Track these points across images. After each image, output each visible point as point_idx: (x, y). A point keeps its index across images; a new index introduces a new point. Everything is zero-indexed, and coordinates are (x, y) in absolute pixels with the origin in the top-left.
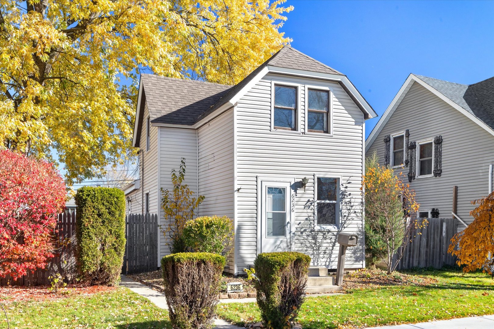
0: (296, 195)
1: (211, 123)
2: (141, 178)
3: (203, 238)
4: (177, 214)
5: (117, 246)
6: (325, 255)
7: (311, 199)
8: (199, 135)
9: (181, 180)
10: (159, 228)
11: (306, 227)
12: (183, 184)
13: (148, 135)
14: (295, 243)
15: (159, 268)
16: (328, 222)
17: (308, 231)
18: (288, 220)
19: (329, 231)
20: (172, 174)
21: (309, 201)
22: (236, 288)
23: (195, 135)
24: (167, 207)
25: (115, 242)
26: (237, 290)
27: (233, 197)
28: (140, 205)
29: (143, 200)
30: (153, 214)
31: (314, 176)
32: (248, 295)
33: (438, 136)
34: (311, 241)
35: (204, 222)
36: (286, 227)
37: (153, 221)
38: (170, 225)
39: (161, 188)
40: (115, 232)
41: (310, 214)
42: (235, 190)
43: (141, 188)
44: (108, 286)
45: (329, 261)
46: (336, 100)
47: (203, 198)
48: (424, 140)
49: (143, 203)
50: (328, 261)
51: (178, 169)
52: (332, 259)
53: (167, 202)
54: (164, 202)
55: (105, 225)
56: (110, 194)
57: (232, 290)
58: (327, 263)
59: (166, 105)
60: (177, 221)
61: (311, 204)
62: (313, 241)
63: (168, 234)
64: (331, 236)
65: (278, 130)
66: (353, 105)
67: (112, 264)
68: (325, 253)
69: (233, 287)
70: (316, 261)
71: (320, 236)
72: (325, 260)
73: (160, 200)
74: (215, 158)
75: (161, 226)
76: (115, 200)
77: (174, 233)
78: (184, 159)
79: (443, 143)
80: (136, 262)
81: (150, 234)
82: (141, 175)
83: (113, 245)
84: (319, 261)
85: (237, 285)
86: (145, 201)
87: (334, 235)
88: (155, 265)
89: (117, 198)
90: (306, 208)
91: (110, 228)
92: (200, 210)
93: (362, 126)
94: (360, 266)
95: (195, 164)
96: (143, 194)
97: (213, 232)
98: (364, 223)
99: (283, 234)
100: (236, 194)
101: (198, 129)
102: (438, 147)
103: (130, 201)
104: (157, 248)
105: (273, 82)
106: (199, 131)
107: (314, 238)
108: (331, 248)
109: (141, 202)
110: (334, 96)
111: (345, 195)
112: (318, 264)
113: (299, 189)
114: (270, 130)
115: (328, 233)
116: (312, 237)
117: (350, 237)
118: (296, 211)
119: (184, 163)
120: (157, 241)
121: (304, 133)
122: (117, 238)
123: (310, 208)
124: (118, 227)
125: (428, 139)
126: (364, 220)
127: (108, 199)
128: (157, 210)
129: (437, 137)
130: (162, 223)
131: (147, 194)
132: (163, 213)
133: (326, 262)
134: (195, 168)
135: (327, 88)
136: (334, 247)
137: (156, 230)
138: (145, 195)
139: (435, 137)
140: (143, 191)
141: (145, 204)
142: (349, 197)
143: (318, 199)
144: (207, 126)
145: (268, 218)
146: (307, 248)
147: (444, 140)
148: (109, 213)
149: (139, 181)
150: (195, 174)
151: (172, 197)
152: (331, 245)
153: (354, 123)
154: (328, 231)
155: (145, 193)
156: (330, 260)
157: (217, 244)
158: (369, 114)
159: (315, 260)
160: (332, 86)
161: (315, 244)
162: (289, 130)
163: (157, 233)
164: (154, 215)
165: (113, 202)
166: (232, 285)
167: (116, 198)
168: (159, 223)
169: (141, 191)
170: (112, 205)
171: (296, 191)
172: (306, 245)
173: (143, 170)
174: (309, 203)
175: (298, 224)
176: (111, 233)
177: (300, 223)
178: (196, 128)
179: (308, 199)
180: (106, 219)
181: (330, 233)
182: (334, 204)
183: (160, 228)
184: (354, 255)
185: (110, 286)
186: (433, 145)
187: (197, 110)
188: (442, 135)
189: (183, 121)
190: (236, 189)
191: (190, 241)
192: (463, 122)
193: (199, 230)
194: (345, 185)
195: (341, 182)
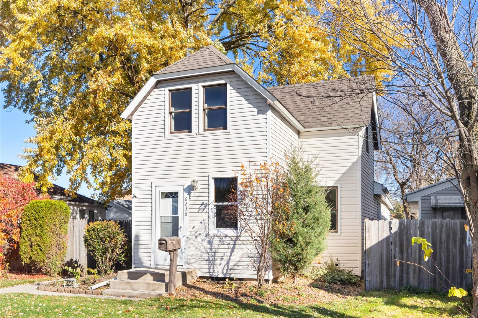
6: (222, 262)
7: (205, 202)
11: (201, 231)
14: (189, 248)
16: (227, 225)
17: (202, 235)
18: (181, 224)
19: (226, 236)
21: (203, 204)
31: (208, 177)
34: (206, 246)
36: (179, 230)
41: (204, 218)
45: (226, 268)
46: (235, 91)
52: (230, 267)
58: (225, 271)
61: (205, 207)
62: (209, 246)
64: (228, 242)
65: (172, 135)
68: (222, 259)
70: (212, 268)
71: (216, 241)
72: (222, 267)
84: (215, 268)
85: (71, 281)
87: (233, 240)
90: (200, 211)
93: (267, 114)
100: (134, 201)
105: (167, 89)
107: (210, 243)
108: (229, 254)
110: (231, 88)
111: (245, 195)
112: (214, 271)
113: (191, 192)
114: (164, 136)
115: (225, 238)
116: (208, 242)
118: (189, 214)
121: (199, 133)
123: (205, 211)
133: (223, 269)
135: (223, 82)
136: (233, 254)
143: (216, 202)
146: (202, 253)
152: (229, 251)
153: (256, 113)
154: (224, 235)
156: (228, 267)
158: (268, 100)
159: (211, 266)
160: (230, 78)
161: (211, 249)
162: (186, 132)
166: (67, 281)
171: (189, 194)
172: (201, 250)
174: (204, 205)
175: (193, 228)
177: (194, 227)
179: (203, 202)
181: (227, 238)
194: (244, 185)
195: (240, 181)
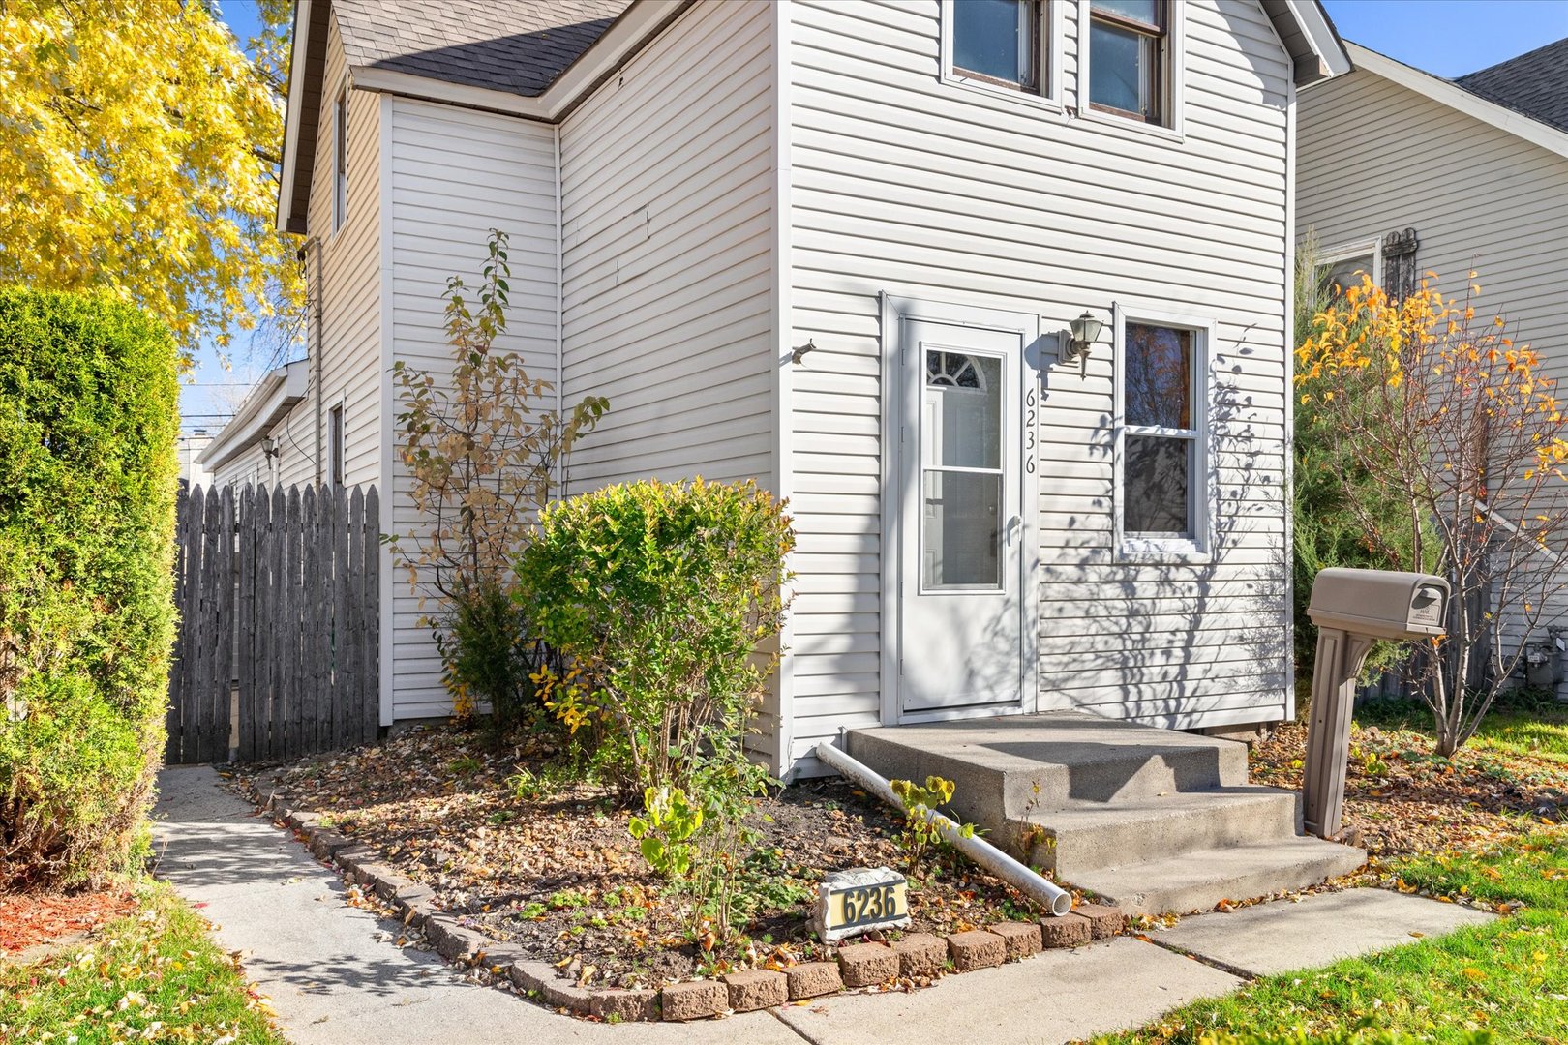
0: (1045, 397)
1: (629, 72)
2: (314, 351)
3: (641, 596)
4: (473, 484)
5: (109, 653)
8: (565, 146)
9: (487, 329)
10: (385, 549)
12: (499, 347)
13: (341, 171)
15: (386, 728)
18: (1010, 510)
20: (450, 296)
21: (1102, 425)
22: (871, 905)
23: (547, 148)
24: (424, 453)
25: (100, 628)
26: (875, 918)
27: (772, 392)
28: (309, 463)
29: (319, 438)
30: (357, 488)
31: (1112, 310)
32: (952, 951)
33: (1401, 231)
35: (648, 512)
36: (1004, 540)
37: (357, 520)
38: (437, 537)
39: (398, 366)
40: (96, 566)
42: (783, 353)
43: (313, 394)
44: (70, 891)
47: (599, 406)
48: (1338, 249)
49: (320, 450)
50: (1175, 693)
51: (476, 282)
52: (1188, 687)
53: (426, 429)
54: (410, 428)
55: (21, 523)
56: (63, 327)
57: (849, 923)
58: (1173, 706)
59: (419, 15)
60: (472, 516)
63: (430, 575)
65: (969, 81)
66: (1254, 17)
67: (76, 768)
69: (858, 905)
73: (392, 421)
74: (653, 227)
75: (395, 538)
76: (101, 361)
77: (454, 572)
78: (499, 235)
79: (1419, 255)
80: (277, 707)
81: (345, 574)
82: (314, 340)
83: (88, 648)
85: (875, 889)
86: (327, 442)
88: (367, 717)
89: (113, 353)
91: (61, 540)
92: (575, 473)
93: (1286, 113)
94: (1277, 715)
95: (547, 276)
96: (319, 415)
97: (697, 566)
98: (1290, 526)
99: (991, 575)
100: (787, 373)
101: (560, 119)
102: (1397, 268)
103: (276, 453)
104: (375, 638)
106: (564, 131)
108: (1186, 636)
109: (313, 450)
111: (1229, 404)
113: (1054, 366)
114: (938, 78)
117: (1417, 592)
118: (1044, 468)
119: (504, 255)
120: (376, 607)
121: (1076, 111)
122: (111, 608)
124: (118, 533)
125: (1353, 245)
126: (1289, 517)
127: (45, 355)
128: (377, 472)
129: (1394, 235)
130: (402, 530)
131: (337, 412)
132: (406, 484)
134: (548, 289)
136: (1196, 634)
137: (374, 559)
138: (327, 419)
139: (1387, 233)
140: (320, 404)
141: (327, 454)
142: (1245, 413)
143: (1129, 420)
144: (611, 87)
145: (929, 502)
147: (1424, 245)
148: (57, 447)
149: (306, 363)
150: (548, 317)
151: (447, 403)
152: (1186, 622)
153: (1259, 97)
155: (327, 407)
156: (1182, 689)
157: (717, 632)
158: (1323, 61)
163: (376, 574)
164: (365, 491)
165: (86, 378)
166: (848, 893)
167: (106, 349)
168: (386, 528)
169: (313, 406)
170: (78, 394)
171: (1043, 375)
173: (319, 317)
174: (1102, 433)
176: (68, 576)
178: (551, 114)
180: (31, 483)
182: (1180, 445)
183: (393, 550)
184: (1261, 665)
185: (83, 887)
186: (1378, 263)
187: (553, 51)
188: (1417, 227)
189: (494, 78)
190: (785, 349)
191: (561, 616)
192: (1516, 170)
193: (614, 556)
194: (1230, 363)
195: (1214, 347)
